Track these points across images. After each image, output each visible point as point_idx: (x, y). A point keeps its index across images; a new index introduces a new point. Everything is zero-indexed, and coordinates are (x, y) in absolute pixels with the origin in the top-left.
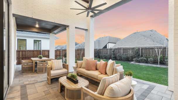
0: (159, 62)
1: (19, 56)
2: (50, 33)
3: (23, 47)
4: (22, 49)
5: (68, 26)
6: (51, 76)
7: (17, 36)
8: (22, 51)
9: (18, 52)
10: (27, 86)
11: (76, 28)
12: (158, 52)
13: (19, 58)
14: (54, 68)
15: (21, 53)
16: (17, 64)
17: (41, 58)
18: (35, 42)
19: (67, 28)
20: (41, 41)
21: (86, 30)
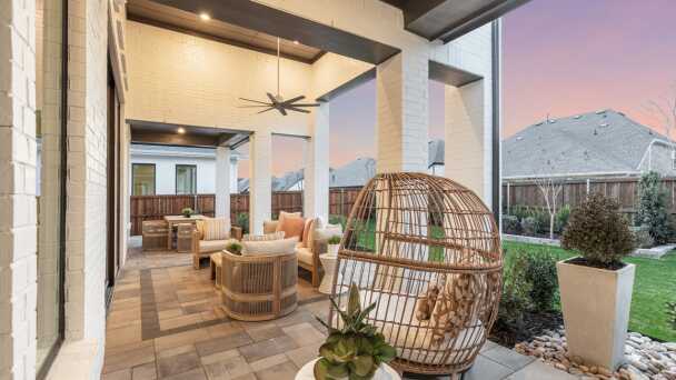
0: (551, 230)
1: (136, 212)
2: (218, 145)
3: (145, 185)
4: (144, 194)
5: (252, 133)
6: (201, 251)
7: (133, 156)
8: (145, 198)
9: (134, 200)
10: (152, 271)
11: (273, 134)
12: (550, 199)
13: (136, 218)
14: (208, 236)
15: (141, 202)
16: (131, 235)
17: (188, 216)
18: (180, 169)
19: (251, 138)
20: (195, 166)
21: (307, 138)
